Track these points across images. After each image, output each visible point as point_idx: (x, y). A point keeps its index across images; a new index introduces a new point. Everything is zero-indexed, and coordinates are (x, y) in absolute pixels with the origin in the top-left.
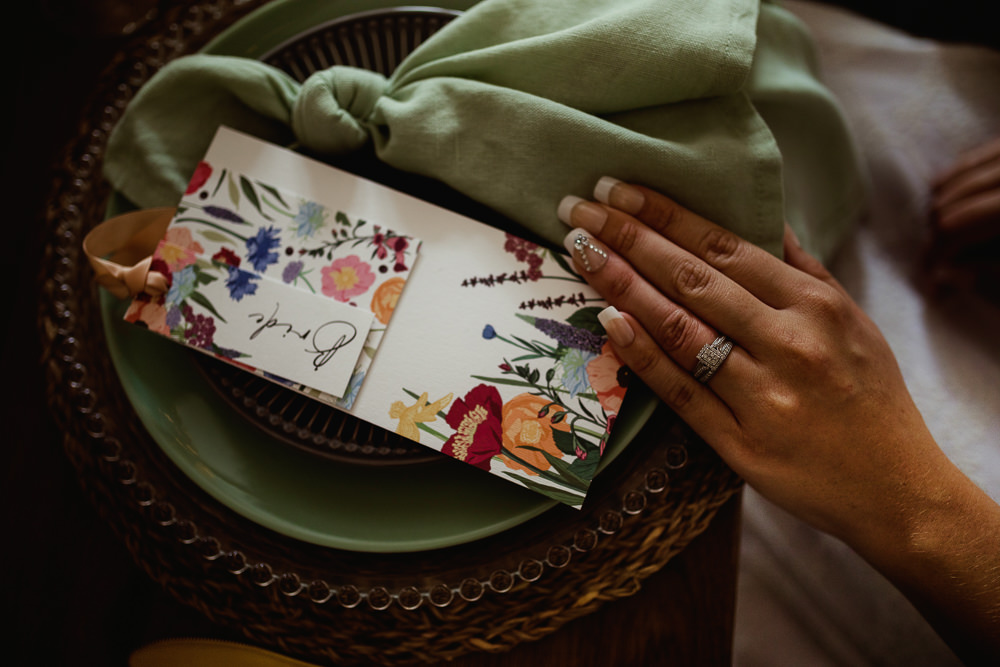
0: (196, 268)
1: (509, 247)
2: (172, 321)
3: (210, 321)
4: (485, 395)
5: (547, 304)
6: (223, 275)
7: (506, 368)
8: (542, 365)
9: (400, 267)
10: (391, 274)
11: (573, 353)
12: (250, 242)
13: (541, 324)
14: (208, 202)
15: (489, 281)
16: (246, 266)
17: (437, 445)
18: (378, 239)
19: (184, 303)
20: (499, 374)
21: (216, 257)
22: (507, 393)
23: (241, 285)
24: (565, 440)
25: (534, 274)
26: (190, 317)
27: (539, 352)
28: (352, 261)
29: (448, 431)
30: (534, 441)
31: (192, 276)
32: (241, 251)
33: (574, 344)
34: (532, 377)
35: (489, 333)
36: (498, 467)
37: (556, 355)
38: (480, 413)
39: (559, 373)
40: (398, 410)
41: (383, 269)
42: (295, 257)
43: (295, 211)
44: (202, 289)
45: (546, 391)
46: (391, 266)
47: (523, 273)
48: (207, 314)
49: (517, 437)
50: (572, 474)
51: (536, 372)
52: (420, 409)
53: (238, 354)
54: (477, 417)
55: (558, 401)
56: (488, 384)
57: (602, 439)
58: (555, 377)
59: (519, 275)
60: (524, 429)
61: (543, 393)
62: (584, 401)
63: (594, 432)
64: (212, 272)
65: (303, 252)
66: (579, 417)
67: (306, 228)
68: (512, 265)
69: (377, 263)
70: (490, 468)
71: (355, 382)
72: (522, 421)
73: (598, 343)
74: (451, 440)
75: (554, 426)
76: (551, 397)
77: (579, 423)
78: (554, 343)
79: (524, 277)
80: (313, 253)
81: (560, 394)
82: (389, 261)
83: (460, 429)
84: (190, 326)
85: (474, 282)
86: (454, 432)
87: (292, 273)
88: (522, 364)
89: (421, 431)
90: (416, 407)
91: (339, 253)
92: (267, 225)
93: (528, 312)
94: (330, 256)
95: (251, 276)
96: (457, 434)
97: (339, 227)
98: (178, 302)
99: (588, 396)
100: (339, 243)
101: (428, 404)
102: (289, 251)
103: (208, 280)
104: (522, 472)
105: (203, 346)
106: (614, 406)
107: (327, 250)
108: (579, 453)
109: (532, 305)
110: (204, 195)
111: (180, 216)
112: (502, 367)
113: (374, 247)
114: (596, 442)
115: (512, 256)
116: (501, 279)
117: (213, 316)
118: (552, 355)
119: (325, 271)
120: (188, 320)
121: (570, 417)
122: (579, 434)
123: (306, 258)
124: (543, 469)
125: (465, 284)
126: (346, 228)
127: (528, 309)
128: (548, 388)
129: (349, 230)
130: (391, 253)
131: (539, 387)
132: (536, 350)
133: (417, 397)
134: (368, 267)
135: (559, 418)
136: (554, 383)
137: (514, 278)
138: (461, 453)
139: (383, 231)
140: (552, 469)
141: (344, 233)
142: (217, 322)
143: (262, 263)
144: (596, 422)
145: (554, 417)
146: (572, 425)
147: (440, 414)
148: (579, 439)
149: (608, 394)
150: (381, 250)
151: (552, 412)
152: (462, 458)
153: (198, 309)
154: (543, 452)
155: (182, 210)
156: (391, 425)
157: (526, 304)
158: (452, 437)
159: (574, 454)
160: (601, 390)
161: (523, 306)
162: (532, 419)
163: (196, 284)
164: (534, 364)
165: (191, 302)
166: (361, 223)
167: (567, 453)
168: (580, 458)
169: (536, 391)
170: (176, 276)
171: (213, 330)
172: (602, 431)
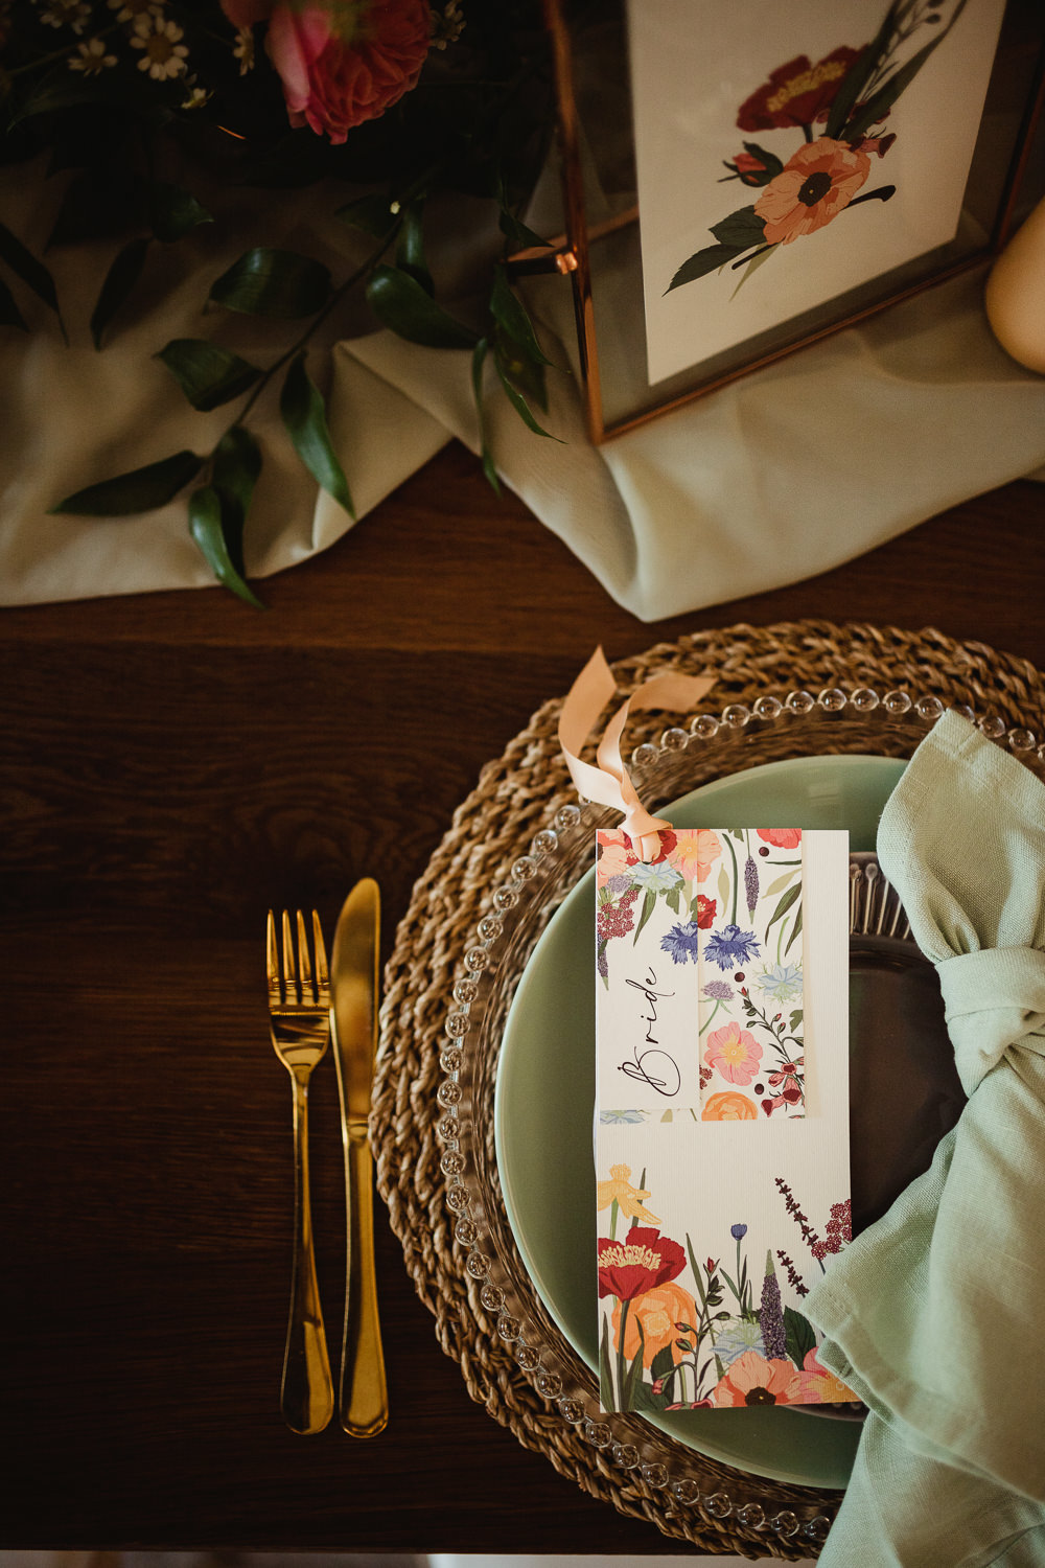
0: (681, 884)
1: (836, 1210)
2: (615, 882)
3: (630, 926)
4: (673, 1258)
5: (794, 1278)
6: (684, 918)
7: (711, 1266)
8: (730, 1303)
9: (768, 1106)
10: (757, 1100)
11: (755, 1331)
12: (734, 929)
13: (770, 1282)
14: (759, 860)
15: (791, 1205)
16: (705, 937)
17: (603, 1231)
18: (789, 1068)
19: (639, 887)
20: (701, 1262)
21: (701, 898)
22: (685, 1280)
23: (681, 943)
24: (664, 1363)
25: (819, 1251)
26: (625, 902)
27: (742, 1292)
28: (755, 1051)
29: (621, 1237)
30: (651, 1330)
31: (670, 884)
32: (720, 923)
33: (766, 1326)
34: (712, 1298)
35: (739, 1232)
36: (607, 1306)
37: (746, 1313)
38: (654, 1262)
39: (729, 1325)
40: (620, 1173)
41: (759, 1089)
42: (736, 987)
43: (785, 962)
44: (661, 900)
45: (705, 1320)
46: (766, 1096)
47: (816, 1237)
48: (636, 919)
49: (645, 1312)
50: (633, 1388)
51: (719, 1301)
52: (631, 1196)
53: (604, 974)
54: (649, 1260)
55: (700, 1338)
56: (687, 1255)
57: (683, 1403)
58: (724, 1322)
59: (811, 1234)
60: (657, 1314)
61: (702, 1318)
62: (713, 1365)
63: (686, 1392)
64: (684, 905)
65: (744, 992)
66: (694, 1367)
67: (772, 984)
68: (819, 1223)
69: (763, 1079)
70: (602, 1297)
71: (629, 1117)
72: (664, 1309)
73: (778, 1353)
74: (615, 1244)
75: (674, 1345)
76: (701, 1328)
77: (687, 1369)
78: (757, 1305)
79: (812, 1241)
80: (748, 1004)
81: (708, 1336)
82: (770, 1091)
83: (629, 1247)
84: (616, 906)
85: (784, 1190)
86: (624, 1243)
87: (718, 991)
88: (722, 1281)
89: (610, 1208)
90: (632, 1190)
91: (758, 1032)
92: (759, 939)
93: (777, 1262)
94: (751, 1024)
95: (694, 950)
96: (622, 1247)
97: (786, 1019)
98: (637, 881)
99: (720, 1367)
100: (769, 1028)
101: (640, 1202)
102: (739, 977)
103: (673, 903)
104: (613, 1333)
105: (600, 931)
106: (723, 1400)
107: (756, 1018)
108: (658, 1385)
109: (786, 1262)
110: (764, 852)
111: (731, 836)
112: (710, 1261)
113: (779, 1067)
114: (677, 1398)
115: (828, 1217)
116: (799, 1217)
117: (636, 927)
118: (744, 1309)
119: (734, 1026)
120: (622, 900)
121: (690, 1358)
122: (677, 1374)
123: (739, 999)
124: (625, 1355)
125: (779, 1182)
126: (788, 1027)
127: (781, 1260)
128: (709, 1321)
129: (787, 1032)
130: (780, 1089)
131: (705, 1310)
132: (741, 1291)
133: (642, 1187)
134: (755, 1072)
135: (684, 1346)
136: (716, 1324)
137: (806, 1230)
138: (604, 1261)
139: (800, 1070)
140: (629, 1364)
141: (782, 1027)
142: (631, 934)
143: (715, 954)
144: (697, 1388)
145: (683, 1341)
146: (683, 1364)
147: (636, 1220)
148: (672, 1377)
149: (731, 1388)
150: (779, 1077)
151: (687, 1336)
152: (600, 1264)
153: (637, 907)
154: (643, 1346)
155: (739, 836)
156: (602, 1175)
157: (785, 1257)
158: (618, 1243)
159: (655, 1379)
160: (732, 1379)
161: (781, 1254)
162: (671, 1320)
163: (663, 891)
164: (726, 1294)
165: (642, 895)
166: (799, 1042)
167: (653, 1372)
168: (653, 1387)
169: (701, 1309)
170: (665, 865)
171: (621, 934)
172: (690, 1399)
